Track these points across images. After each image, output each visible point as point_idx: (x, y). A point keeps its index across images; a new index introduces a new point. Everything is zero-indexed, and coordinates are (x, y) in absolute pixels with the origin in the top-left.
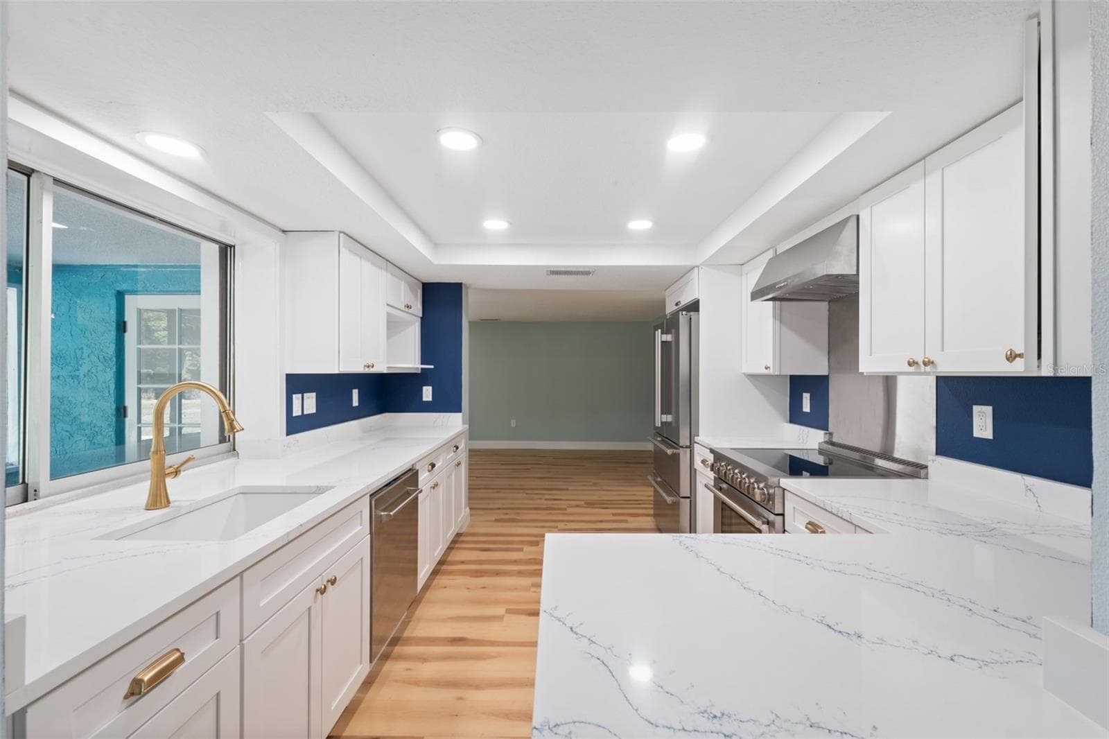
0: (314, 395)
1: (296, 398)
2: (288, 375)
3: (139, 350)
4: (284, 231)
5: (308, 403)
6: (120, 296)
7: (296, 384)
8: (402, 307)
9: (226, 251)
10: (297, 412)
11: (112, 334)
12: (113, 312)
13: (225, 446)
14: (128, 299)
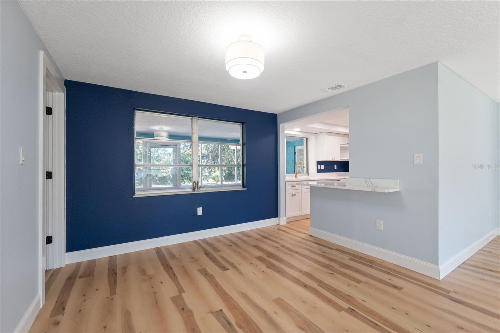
0: (323, 165)
1: (319, 166)
2: (317, 161)
3: (298, 158)
4: (316, 134)
5: (322, 167)
6: (295, 147)
7: (319, 163)
8: (347, 144)
9: (307, 139)
10: (319, 168)
11: (294, 155)
12: (294, 150)
13: (307, 174)
14: (296, 147)
